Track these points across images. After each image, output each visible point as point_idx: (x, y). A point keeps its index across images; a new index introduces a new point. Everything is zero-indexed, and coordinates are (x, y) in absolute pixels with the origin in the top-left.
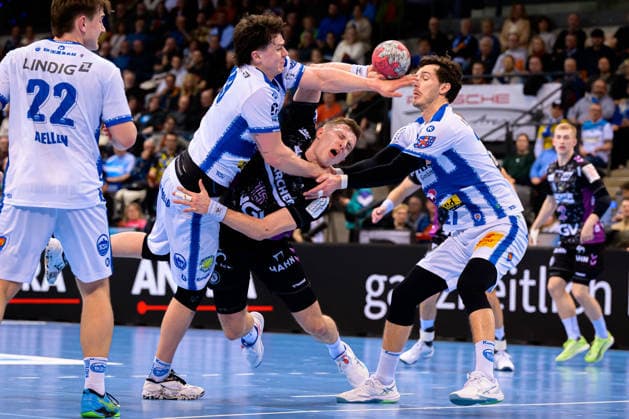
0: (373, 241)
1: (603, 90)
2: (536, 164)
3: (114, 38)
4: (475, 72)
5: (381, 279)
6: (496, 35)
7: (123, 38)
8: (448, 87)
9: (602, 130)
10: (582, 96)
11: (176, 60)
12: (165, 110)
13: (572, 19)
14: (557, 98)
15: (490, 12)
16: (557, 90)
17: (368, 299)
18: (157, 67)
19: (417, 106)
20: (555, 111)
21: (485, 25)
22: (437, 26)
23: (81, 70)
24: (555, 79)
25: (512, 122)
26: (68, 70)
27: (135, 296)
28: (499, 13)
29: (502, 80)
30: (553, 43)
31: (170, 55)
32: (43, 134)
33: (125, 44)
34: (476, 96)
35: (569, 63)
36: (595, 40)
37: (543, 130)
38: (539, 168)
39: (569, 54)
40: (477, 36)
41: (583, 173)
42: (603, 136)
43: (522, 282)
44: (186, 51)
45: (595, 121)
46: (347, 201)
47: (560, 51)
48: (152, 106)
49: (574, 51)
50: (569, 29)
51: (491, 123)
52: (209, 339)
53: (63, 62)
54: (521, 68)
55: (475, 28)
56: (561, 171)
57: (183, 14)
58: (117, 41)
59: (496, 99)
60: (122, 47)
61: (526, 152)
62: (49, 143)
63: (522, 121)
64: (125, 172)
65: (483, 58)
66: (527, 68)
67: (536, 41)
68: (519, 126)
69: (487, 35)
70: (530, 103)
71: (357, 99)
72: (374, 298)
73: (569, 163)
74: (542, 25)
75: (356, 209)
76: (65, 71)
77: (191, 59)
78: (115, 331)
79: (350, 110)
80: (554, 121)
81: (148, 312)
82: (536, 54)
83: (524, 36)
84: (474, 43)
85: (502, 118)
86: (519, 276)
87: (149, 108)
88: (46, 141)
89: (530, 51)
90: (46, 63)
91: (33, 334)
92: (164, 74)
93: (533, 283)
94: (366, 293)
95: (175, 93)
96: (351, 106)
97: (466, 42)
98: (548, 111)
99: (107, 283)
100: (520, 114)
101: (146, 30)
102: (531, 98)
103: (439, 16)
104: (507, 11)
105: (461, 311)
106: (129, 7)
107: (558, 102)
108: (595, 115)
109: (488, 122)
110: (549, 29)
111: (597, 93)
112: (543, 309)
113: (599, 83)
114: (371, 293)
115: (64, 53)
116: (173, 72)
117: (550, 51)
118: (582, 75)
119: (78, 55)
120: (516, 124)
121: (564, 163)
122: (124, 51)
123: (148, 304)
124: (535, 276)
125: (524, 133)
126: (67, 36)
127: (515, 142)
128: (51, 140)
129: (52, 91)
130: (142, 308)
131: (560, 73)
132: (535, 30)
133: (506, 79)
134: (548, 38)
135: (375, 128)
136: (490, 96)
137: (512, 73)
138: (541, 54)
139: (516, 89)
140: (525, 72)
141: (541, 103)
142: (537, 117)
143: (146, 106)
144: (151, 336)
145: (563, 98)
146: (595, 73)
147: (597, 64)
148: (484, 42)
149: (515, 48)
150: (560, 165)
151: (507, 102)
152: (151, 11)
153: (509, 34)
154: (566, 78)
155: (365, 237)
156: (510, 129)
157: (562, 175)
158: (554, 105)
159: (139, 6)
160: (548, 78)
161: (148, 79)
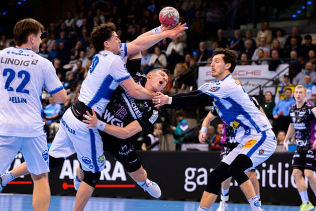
0: (188, 149)
1: (311, 68)
2: (276, 108)
3: (49, 42)
4: (242, 58)
5: (193, 170)
6: (254, 38)
7: (54, 41)
8: (229, 65)
9: (311, 89)
10: (300, 71)
11: (82, 53)
12: (77, 80)
13: (294, 30)
14: (286, 72)
15: (250, 26)
16: (286, 68)
17: (186, 180)
18: (72, 57)
19: (214, 76)
20: (286, 79)
21: (248, 33)
22: (222, 33)
23: (32, 63)
24: (285, 62)
25: (262, 85)
26: (25, 64)
27: (62, 180)
28: (255, 27)
29: (257, 63)
30: (284, 43)
31: (79, 51)
32: (13, 98)
33: (55, 44)
34: (244, 71)
35: (293, 53)
36: (307, 41)
37: (279, 89)
38: (278, 110)
39: (293, 49)
40: (244, 39)
41: (311, 112)
42: (311, 92)
43: (268, 171)
44: (87, 48)
45: (307, 84)
46: (174, 128)
47: (288, 47)
48: (70, 78)
49: (296, 47)
50: (293, 35)
51: (251, 86)
52: (101, 203)
53: (22, 59)
54: (267, 56)
55: (242, 35)
56: (299, 111)
57: (86, 29)
58: (51, 43)
59: (254, 73)
60: (53, 46)
61: (270, 101)
62: (16, 102)
63: (268, 85)
64: (56, 113)
65: (247, 51)
66: (271, 56)
67: (275, 42)
68: (267, 87)
69: (249, 38)
70: (272, 75)
71: (180, 73)
72: (189, 180)
73: (303, 107)
74: (278, 33)
75: (179, 133)
76: (24, 64)
77: (90, 53)
78: (51, 199)
79: (176, 79)
80: (285, 84)
81: (68, 188)
82: (275, 49)
83: (269, 39)
84: (242, 43)
85: (257, 83)
86: (267, 168)
87: (68, 79)
88: (14, 101)
89: (272, 47)
90: (13, 60)
91: (7, 201)
92: (76, 61)
93: (275, 171)
94: (185, 178)
95: (82, 71)
96: (176, 77)
97: (238, 42)
98: (282, 79)
99: (47, 175)
100: (267, 81)
101: (66, 37)
102: (273, 72)
103: (223, 29)
104: (259, 26)
105: (236, 187)
106: (57, 25)
107: (287, 74)
108: (307, 81)
109: (250, 85)
110: (282, 35)
111: (308, 69)
112: (280, 186)
113: (309, 64)
114: (188, 177)
115: (23, 55)
116: (81, 59)
117: (283, 47)
118: (300, 60)
119: (30, 56)
120: (265, 86)
121: (300, 107)
122: (54, 48)
123: (68, 184)
124: (276, 168)
125: (269, 91)
126: (24, 46)
127: (264, 96)
128: (17, 101)
129: (17, 75)
130: (65, 186)
131: (288, 59)
132: (274, 36)
133: (259, 62)
134: (282, 40)
135: (189, 89)
136: (251, 71)
137: (263, 59)
138: (278, 49)
139: (265, 67)
140: (270, 59)
141: (278, 75)
142: (276, 82)
143: (66, 78)
144: (70, 202)
145: (290, 72)
146: (307, 59)
147: (308, 53)
148: (247, 42)
149: (264, 46)
150: (297, 107)
151: (260, 75)
152: (69, 27)
153: (261, 38)
154: (291, 61)
155: (184, 147)
156: (262, 89)
157: (299, 113)
158: (285, 76)
159: (63, 24)
160: (282, 61)
161: (67, 63)
